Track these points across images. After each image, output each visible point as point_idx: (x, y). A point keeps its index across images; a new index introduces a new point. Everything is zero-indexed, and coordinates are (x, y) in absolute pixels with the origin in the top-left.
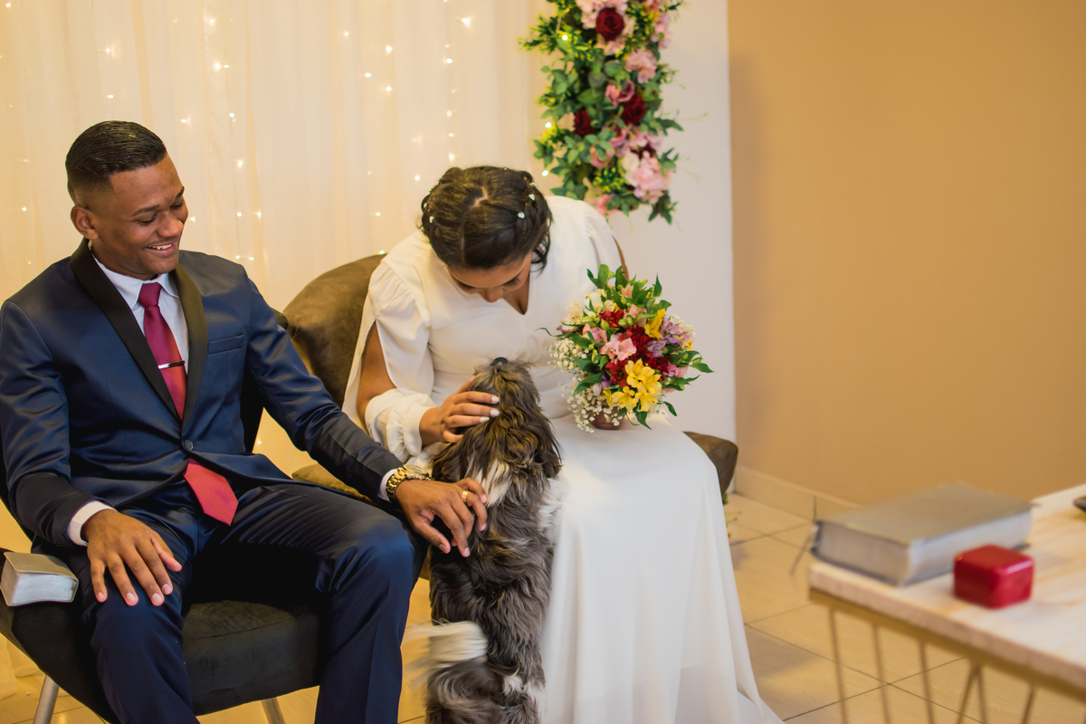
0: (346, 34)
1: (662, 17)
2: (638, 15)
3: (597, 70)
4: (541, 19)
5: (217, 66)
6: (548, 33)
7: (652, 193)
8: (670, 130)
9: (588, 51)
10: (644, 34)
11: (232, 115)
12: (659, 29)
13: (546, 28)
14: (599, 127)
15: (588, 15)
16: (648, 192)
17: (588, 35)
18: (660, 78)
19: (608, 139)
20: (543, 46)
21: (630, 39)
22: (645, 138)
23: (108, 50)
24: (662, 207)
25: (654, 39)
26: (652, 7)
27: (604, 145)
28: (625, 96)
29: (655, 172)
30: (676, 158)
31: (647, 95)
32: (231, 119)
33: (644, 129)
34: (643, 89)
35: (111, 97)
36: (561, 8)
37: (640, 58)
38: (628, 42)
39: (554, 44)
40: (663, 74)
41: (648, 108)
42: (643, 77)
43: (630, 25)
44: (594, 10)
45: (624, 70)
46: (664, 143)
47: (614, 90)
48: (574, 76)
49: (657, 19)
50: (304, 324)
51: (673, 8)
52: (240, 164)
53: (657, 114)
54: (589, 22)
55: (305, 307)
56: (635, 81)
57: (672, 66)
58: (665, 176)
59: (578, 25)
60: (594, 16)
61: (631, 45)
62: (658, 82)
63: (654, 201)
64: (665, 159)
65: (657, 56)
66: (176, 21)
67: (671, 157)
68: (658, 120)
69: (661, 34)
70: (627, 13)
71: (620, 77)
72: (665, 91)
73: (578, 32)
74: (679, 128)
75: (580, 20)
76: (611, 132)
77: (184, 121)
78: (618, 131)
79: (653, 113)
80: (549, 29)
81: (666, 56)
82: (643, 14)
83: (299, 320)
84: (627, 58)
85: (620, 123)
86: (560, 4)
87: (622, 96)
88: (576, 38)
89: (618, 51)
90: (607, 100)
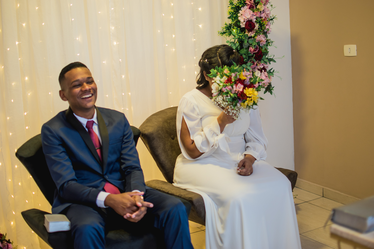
0: (159, 31)
1: (268, 23)
2: (260, 22)
3: (246, 42)
4: (226, 24)
5: (115, 43)
6: (229, 29)
7: (265, 84)
8: (271, 62)
9: (242, 35)
10: (262, 29)
11: (120, 60)
12: (267, 27)
13: (228, 27)
14: (247, 61)
15: (242, 23)
16: (264, 84)
17: (242, 30)
18: (268, 44)
19: (250, 66)
20: (227, 34)
21: (257, 31)
22: (263, 65)
23: (77, 39)
24: (269, 89)
25: (265, 31)
26: (264, 20)
27: (249, 68)
28: (256, 51)
29: (266, 77)
30: (274, 71)
31: (263, 50)
32: (120, 61)
33: (262, 62)
34: (262, 48)
35: (78, 55)
36: (233, 21)
37: (261, 37)
38: (256, 32)
39: (230, 33)
40: (268, 43)
41: (264, 55)
42: (262, 44)
43: (257, 26)
44: (244, 21)
45: (255, 42)
46: (269, 67)
47: (252, 49)
48: (238, 44)
49: (266, 24)
50: (146, 132)
51: (272, 20)
52: (123, 76)
53: (267, 57)
54: (243, 25)
55: (147, 126)
56: (259, 45)
57: (272, 40)
58: (270, 78)
59: (239, 26)
60: (244, 23)
61: (257, 33)
62: (267, 45)
63: (266, 87)
64: (269, 72)
65: (267, 37)
66: (100, 28)
67: (272, 71)
68: (267, 58)
69: (268, 29)
70: (256, 22)
71: (254, 44)
72: (270, 48)
73: (239, 29)
74: (275, 61)
75: (240, 25)
76: (251, 63)
77: (104, 62)
78: (253, 63)
79: (265, 57)
80: (229, 28)
81: (269, 36)
82: (261, 22)
83: (144, 131)
84: (256, 37)
85: (254, 60)
86: (233, 19)
87: (254, 51)
88: (238, 31)
89: (253, 35)
90: (249, 52)
